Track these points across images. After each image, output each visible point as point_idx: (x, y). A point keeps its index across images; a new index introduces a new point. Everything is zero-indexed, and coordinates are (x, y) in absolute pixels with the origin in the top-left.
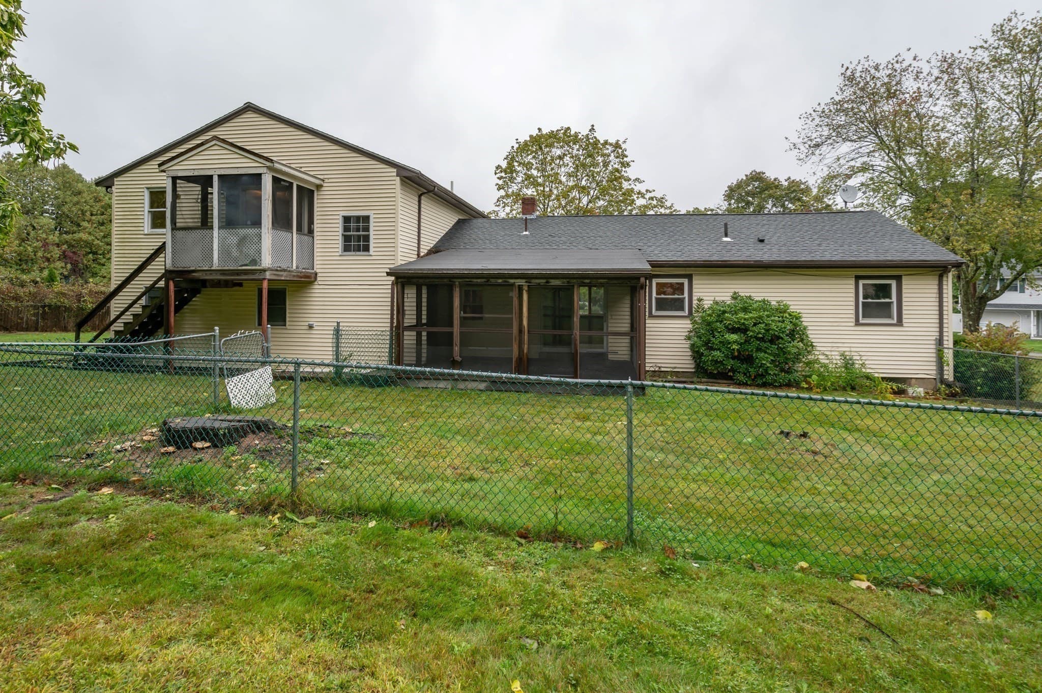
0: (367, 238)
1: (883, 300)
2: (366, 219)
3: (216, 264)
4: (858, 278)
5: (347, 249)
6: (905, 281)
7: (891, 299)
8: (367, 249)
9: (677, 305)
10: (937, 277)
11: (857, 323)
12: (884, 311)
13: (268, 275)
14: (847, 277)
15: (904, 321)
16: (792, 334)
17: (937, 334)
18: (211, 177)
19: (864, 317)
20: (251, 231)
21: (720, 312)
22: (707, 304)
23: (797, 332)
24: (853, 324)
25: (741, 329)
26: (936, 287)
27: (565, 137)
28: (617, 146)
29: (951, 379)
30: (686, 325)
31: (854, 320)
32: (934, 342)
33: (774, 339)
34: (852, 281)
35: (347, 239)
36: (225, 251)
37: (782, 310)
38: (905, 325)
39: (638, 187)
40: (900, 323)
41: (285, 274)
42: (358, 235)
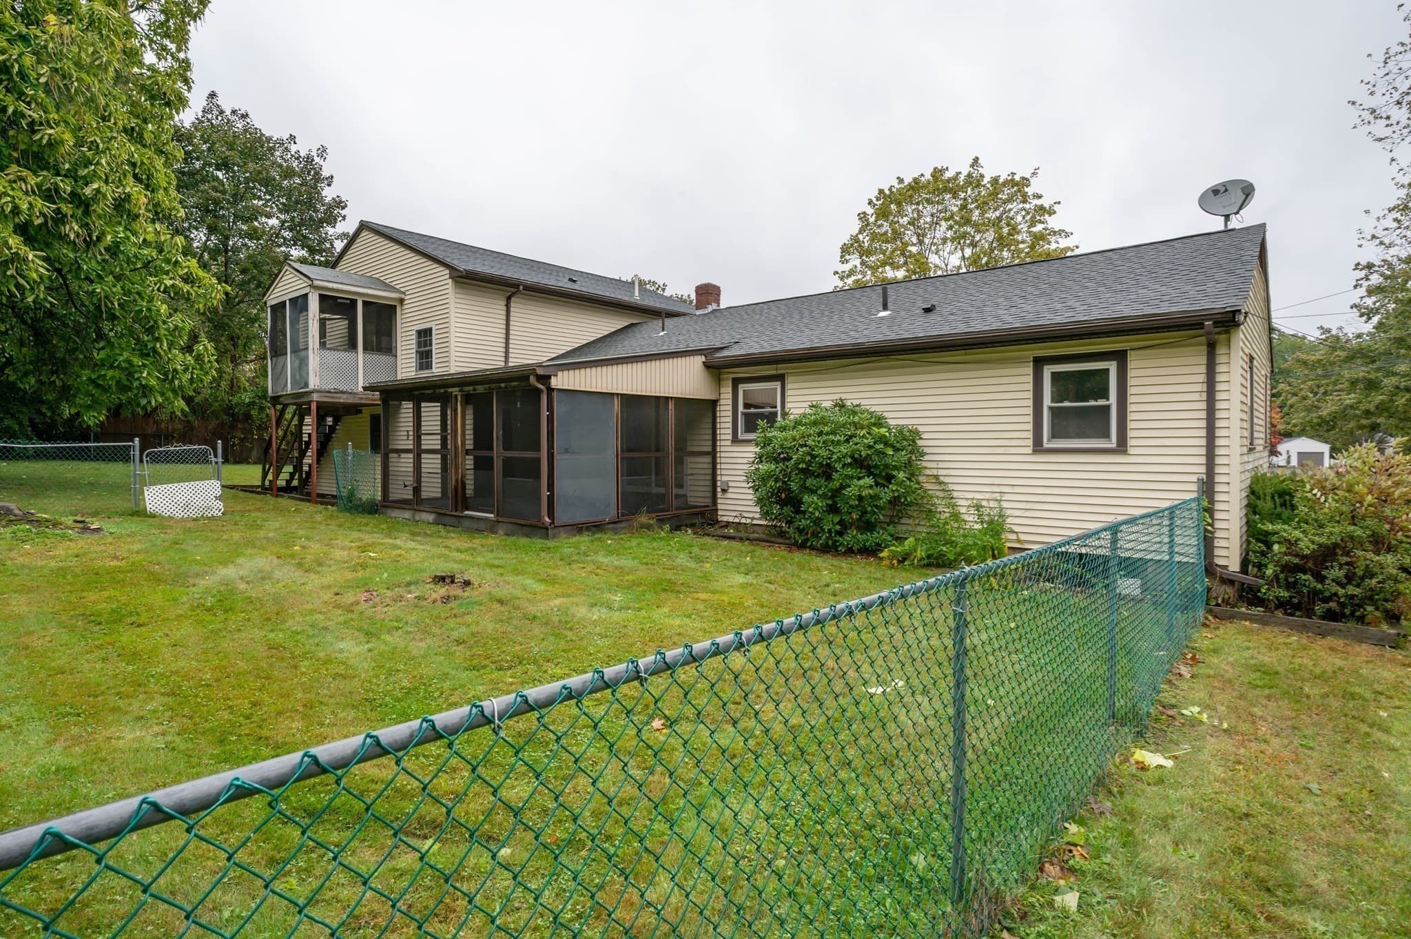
1: (1092, 403)
2: (432, 331)
3: (289, 389)
4: (1039, 362)
5: (421, 367)
6: (1133, 363)
7: (1108, 399)
8: (432, 365)
10: (1205, 348)
11: (1038, 448)
12: (1094, 423)
13: (315, 397)
15: (1131, 442)
17: (1203, 469)
19: (1054, 435)
20: (305, 353)
24: (1029, 450)
26: (1203, 369)
29: (1234, 566)
31: (1030, 442)
32: (1194, 487)
34: (1029, 370)
35: (421, 356)
36: (294, 378)
38: (1131, 451)
40: (1122, 447)
41: (345, 396)
42: (426, 349)
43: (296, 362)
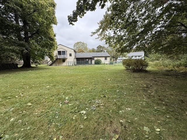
6: (107, 57)
14: (104, 57)
20: (65, 55)
23: (101, 61)
25: (98, 61)
27: (81, 42)
30: (94, 61)
32: (109, 61)
36: (63, 57)
42: (70, 55)
43: (63, 56)
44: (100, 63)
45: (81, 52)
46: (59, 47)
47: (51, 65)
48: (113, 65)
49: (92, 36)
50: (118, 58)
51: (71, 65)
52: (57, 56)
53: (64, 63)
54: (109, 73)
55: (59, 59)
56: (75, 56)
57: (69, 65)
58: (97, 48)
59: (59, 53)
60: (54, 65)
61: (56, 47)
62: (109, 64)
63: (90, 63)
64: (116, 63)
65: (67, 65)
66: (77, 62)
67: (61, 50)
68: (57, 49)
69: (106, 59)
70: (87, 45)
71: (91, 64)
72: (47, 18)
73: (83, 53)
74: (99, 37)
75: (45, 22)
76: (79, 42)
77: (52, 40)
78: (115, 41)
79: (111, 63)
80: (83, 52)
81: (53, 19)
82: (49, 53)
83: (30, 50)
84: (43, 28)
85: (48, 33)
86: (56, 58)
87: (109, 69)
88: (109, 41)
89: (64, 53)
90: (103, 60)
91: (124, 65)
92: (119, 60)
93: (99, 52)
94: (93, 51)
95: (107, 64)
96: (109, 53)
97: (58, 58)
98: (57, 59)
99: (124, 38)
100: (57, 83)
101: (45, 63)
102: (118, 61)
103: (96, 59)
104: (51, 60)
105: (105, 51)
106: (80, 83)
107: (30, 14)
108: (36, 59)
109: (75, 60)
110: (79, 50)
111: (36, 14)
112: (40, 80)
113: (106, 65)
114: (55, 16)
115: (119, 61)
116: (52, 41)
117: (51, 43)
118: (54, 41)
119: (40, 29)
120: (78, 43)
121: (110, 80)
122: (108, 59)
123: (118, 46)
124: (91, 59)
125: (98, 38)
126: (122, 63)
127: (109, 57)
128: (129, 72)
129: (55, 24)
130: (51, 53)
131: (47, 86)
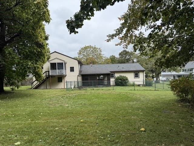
0: (74, 70)
2: (73, 67)
3: (57, 74)
4: (134, 73)
5: (71, 71)
6: (139, 73)
8: (74, 71)
9: (113, 77)
13: (64, 75)
14: (133, 72)
16: (127, 80)
17: (143, 79)
18: (56, 63)
20: (62, 70)
21: (118, 77)
22: (117, 77)
23: (127, 79)
25: (121, 79)
26: (143, 73)
27: (90, 47)
28: (100, 49)
30: (114, 79)
31: (134, 78)
33: (125, 80)
35: (71, 70)
37: (125, 77)
39: (104, 56)
40: (139, 78)
42: (72, 69)
43: (59, 71)
44: (126, 83)
45: (91, 63)
46: (52, 57)
47: (37, 88)
48: (150, 88)
49: (108, 41)
50: (162, 73)
51: (73, 87)
52: (49, 72)
53: (61, 83)
54: (142, 109)
55: (52, 76)
56: (80, 71)
57: (69, 87)
58: (120, 54)
59: (53, 66)
60: (42, 87)
61: (46, 57)
62: (143, 85)
63: (106, 83)
64: (157, 82)
65: (65, 87)
66: (83, 82)
67: (56, 61)
68: (50, 60)
69: (137, 76)
70: (101, 51)
71: (109, 85)
72: (34, 13)
73: (94, 65)
74: (121, 42)
75: (31, 20)
76: (88, 47)
77: (41, 46)
78: (152, 45)
79: (148, 84)
80: (93, 63)
81: (43, 13)
82: (35, 68)
83: (4, 64)
84: (27, 29)
85: (34, 35)
86: (47, 74)
87: (142, 99)
88: (141, 47)
89: (61, 66)
90: (131, 77)
91: (175, 91)
92: (164, 76)
93: (124, 63)
94: (113, 60)
95: (139, 85)
96: (142, 65)
97: (50, 74)
98: (48, 77)
99: (170, 39)
100: (38, 133)
101: (28, 83)
102: (161, 78)
103: (117, 75)
104: (37, 80)
105: (135, 60)
106: (81, 137)
107: (10, 9)
108: (12, 78)
109: (80, 79)
110: (87, 60)
111: (18, 8)
112: (10, 123)
113: (137, 88)
114: (47, 10)
115: (164, 79)
116: (40, 48)
117: (38, 52)
118: (44, 48)
119: (22, 30)
120: (86, 48)
121: (145, 131)
122: (142, 75)
123: (159, 54)
124: (109, 75)
125: (120, 44)
126: (170, 86)
127: (143, 71)
128: (186, 106)
129: (46, 21)
130: (38, 68)
131: (17, 141)
